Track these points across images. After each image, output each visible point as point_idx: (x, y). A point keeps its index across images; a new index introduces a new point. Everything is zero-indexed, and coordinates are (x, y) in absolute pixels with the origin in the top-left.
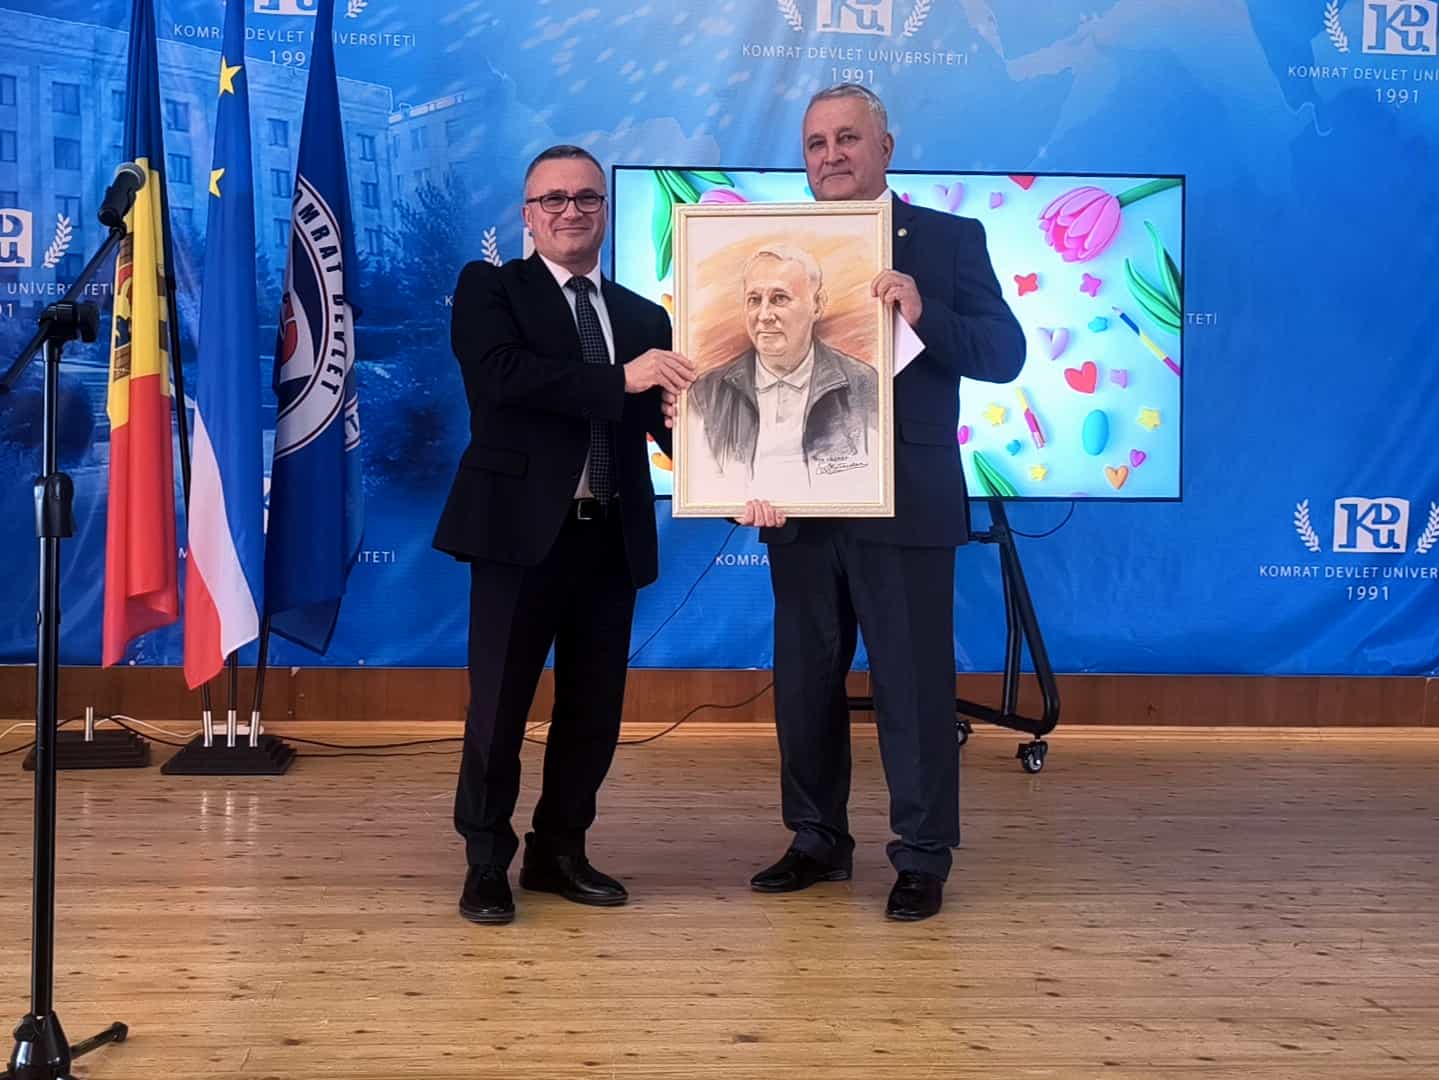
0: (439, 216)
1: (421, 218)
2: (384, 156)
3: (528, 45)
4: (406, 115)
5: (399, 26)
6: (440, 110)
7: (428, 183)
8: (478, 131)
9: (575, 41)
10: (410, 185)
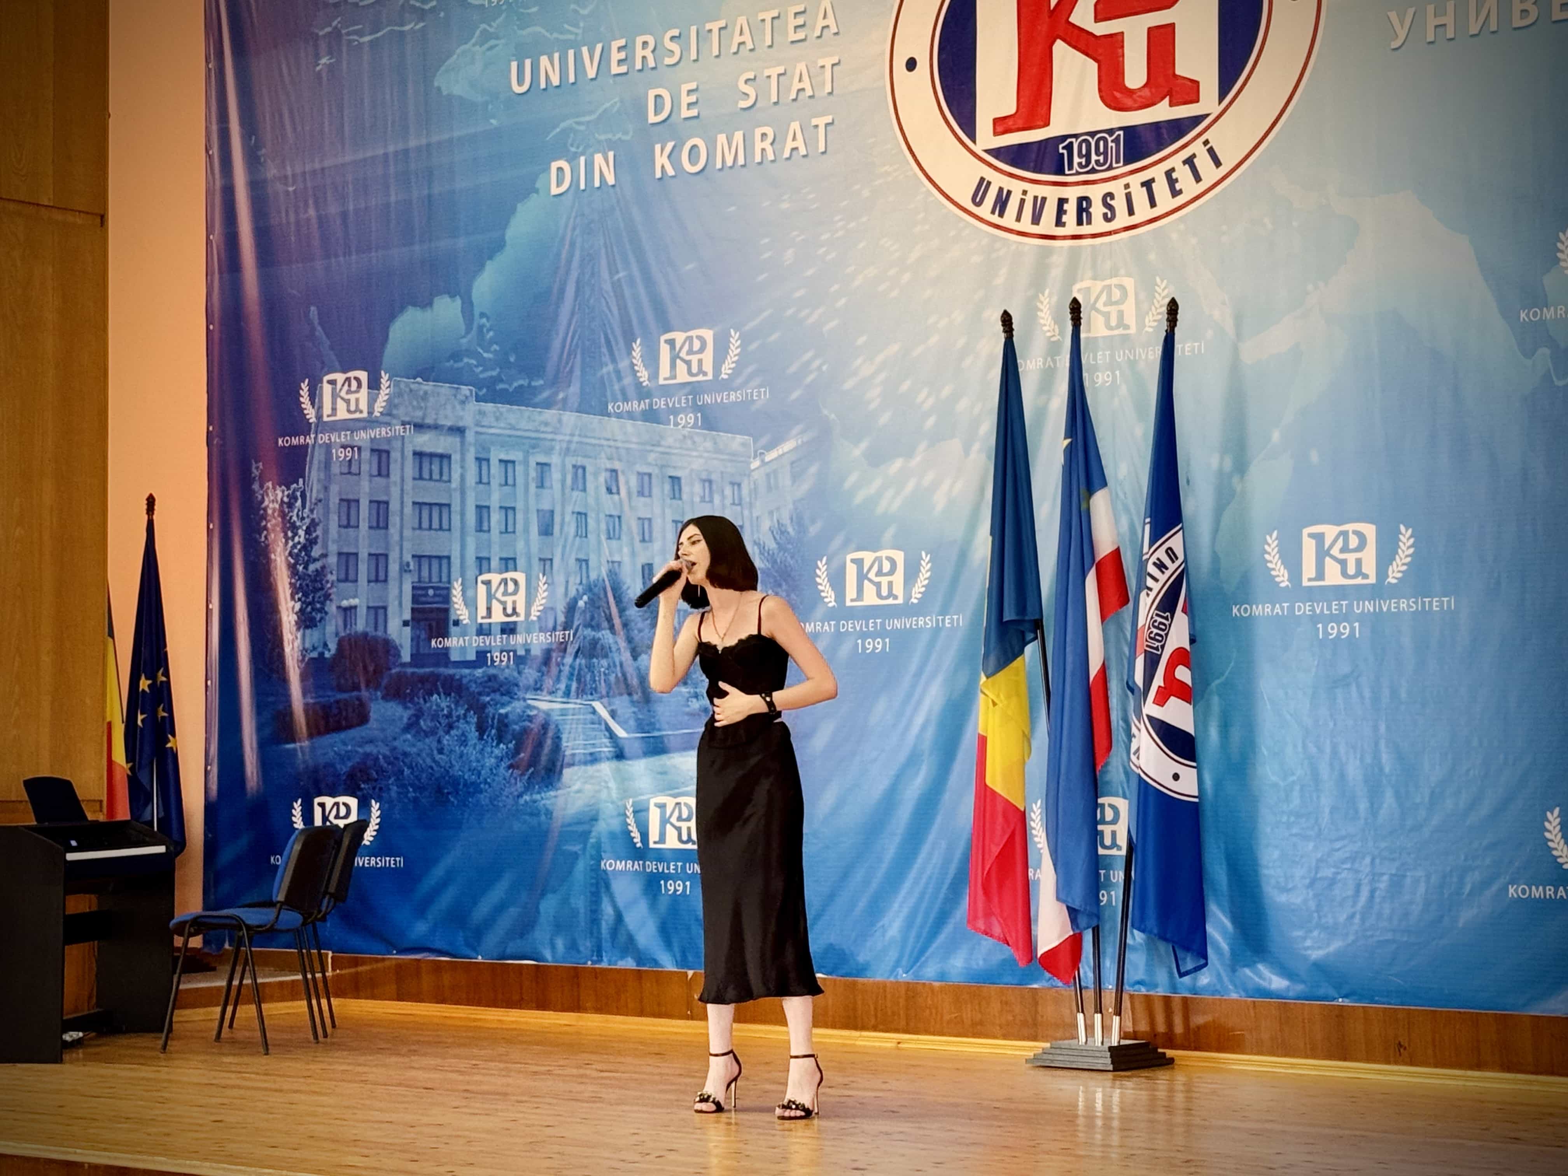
0: (786, 550)
1: (773, 554)
2: (748, 500)
3: (849, 385)
4: (763, 461)
5: (756, 381)
6: (787, 453)
7: (778, 521)
8: (813, 469)
9: (882, 376)
10: (766, 524)
